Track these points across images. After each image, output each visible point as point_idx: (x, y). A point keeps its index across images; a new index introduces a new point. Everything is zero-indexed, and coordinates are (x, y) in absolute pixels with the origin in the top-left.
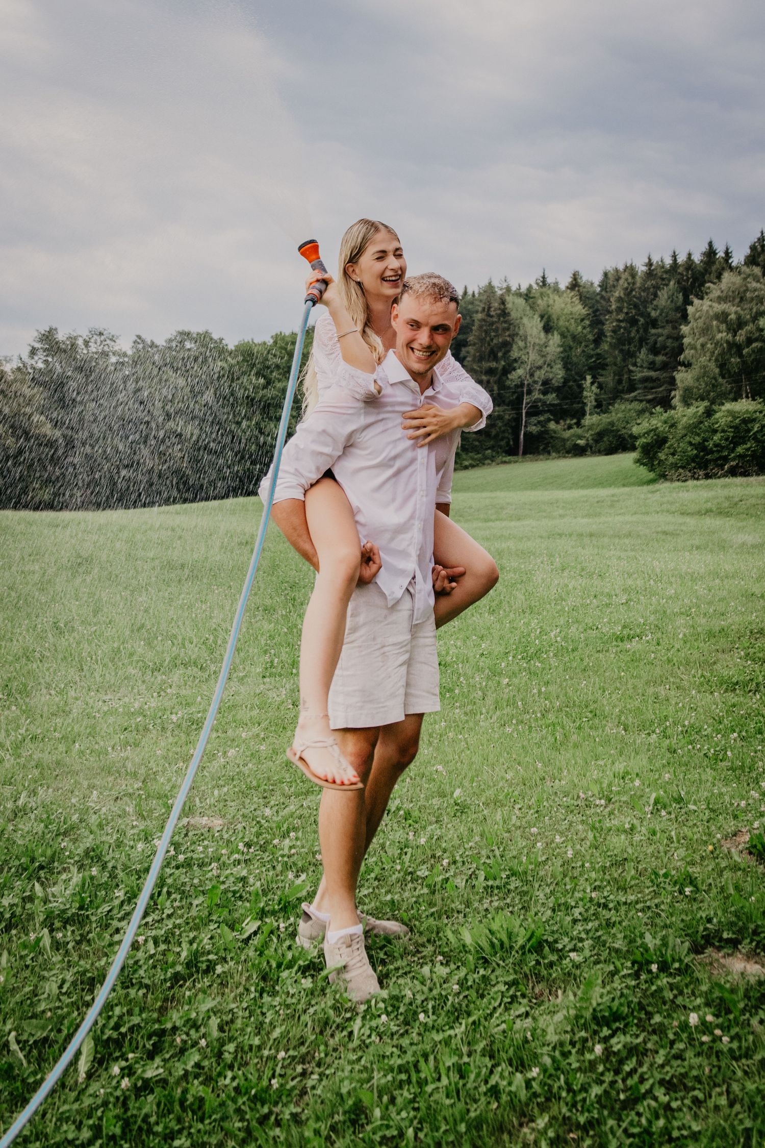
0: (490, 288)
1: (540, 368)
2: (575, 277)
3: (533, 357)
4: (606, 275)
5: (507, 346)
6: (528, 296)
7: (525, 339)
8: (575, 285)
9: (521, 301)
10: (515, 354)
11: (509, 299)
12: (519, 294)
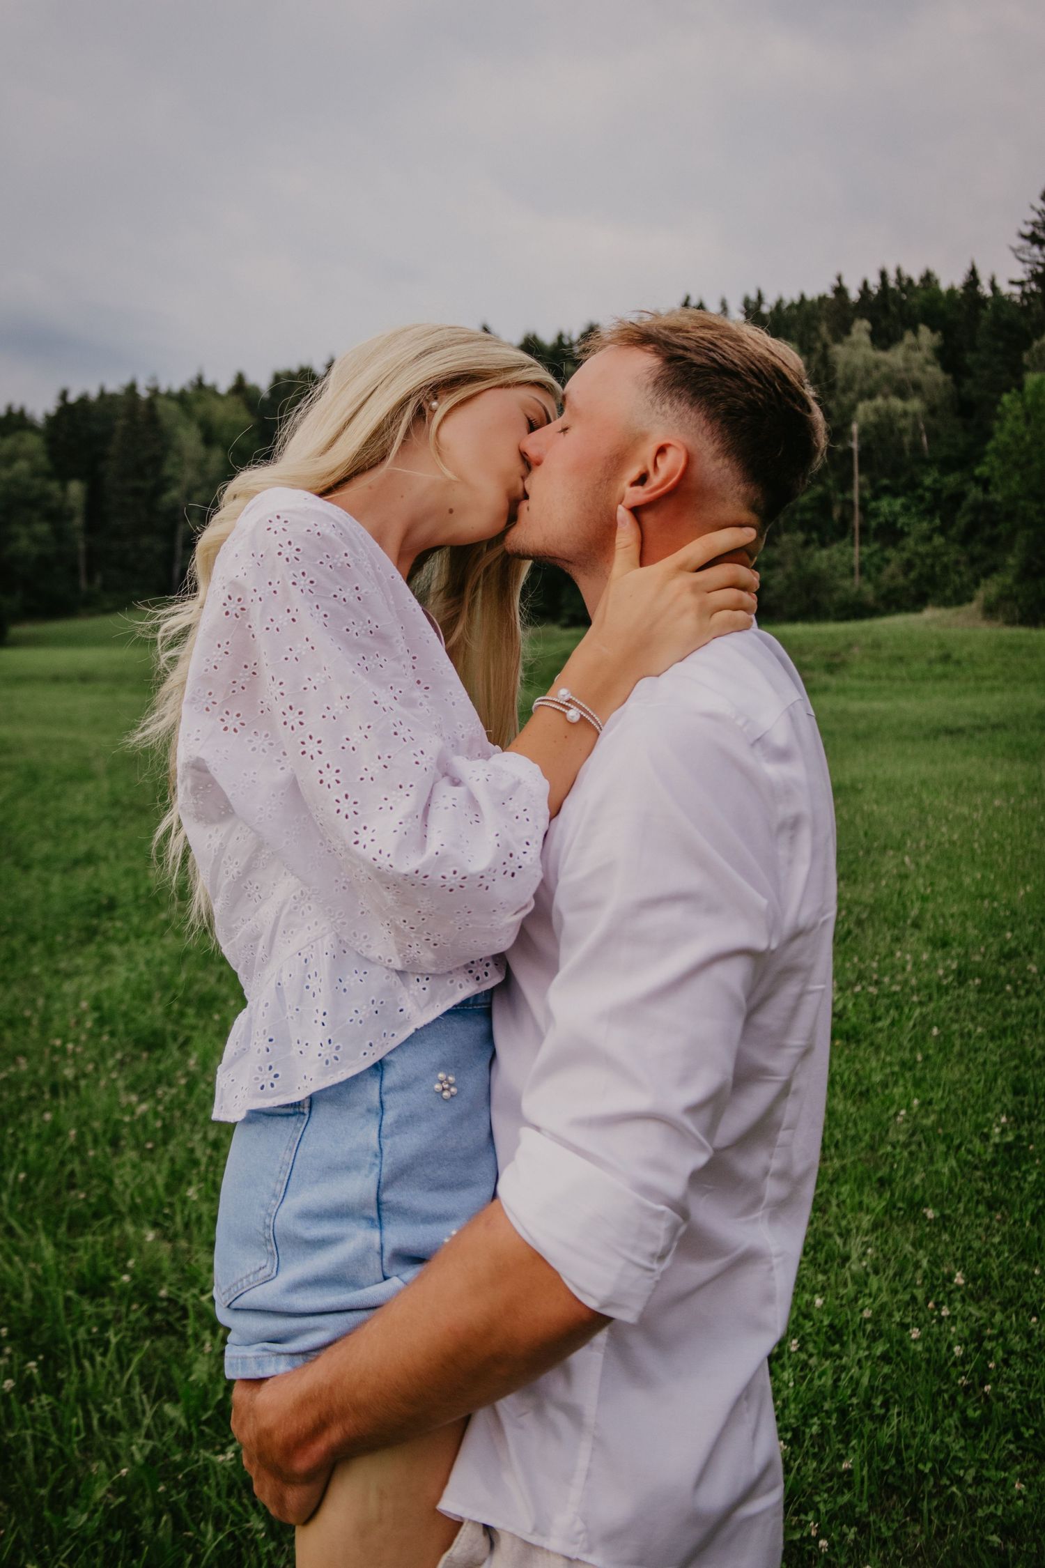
0: (132, 389)
1: (198, 489)
2: (240, 379)
3: (189, 475)
4: (277, 378)
5: (157, 461)
6: (181, 398)
7: (179, 452)
8: (240, 387)
9: (173, 406)
10: (168, 470)
11: (160, 403)
12: (169, 396)
